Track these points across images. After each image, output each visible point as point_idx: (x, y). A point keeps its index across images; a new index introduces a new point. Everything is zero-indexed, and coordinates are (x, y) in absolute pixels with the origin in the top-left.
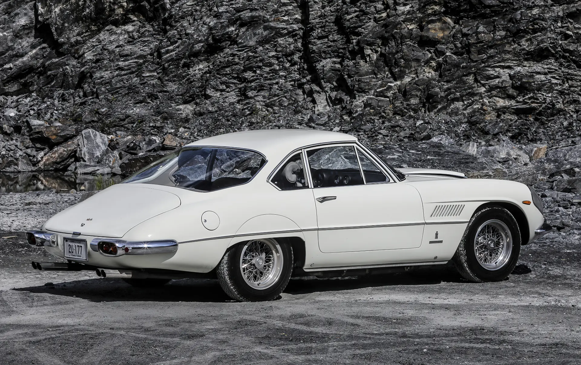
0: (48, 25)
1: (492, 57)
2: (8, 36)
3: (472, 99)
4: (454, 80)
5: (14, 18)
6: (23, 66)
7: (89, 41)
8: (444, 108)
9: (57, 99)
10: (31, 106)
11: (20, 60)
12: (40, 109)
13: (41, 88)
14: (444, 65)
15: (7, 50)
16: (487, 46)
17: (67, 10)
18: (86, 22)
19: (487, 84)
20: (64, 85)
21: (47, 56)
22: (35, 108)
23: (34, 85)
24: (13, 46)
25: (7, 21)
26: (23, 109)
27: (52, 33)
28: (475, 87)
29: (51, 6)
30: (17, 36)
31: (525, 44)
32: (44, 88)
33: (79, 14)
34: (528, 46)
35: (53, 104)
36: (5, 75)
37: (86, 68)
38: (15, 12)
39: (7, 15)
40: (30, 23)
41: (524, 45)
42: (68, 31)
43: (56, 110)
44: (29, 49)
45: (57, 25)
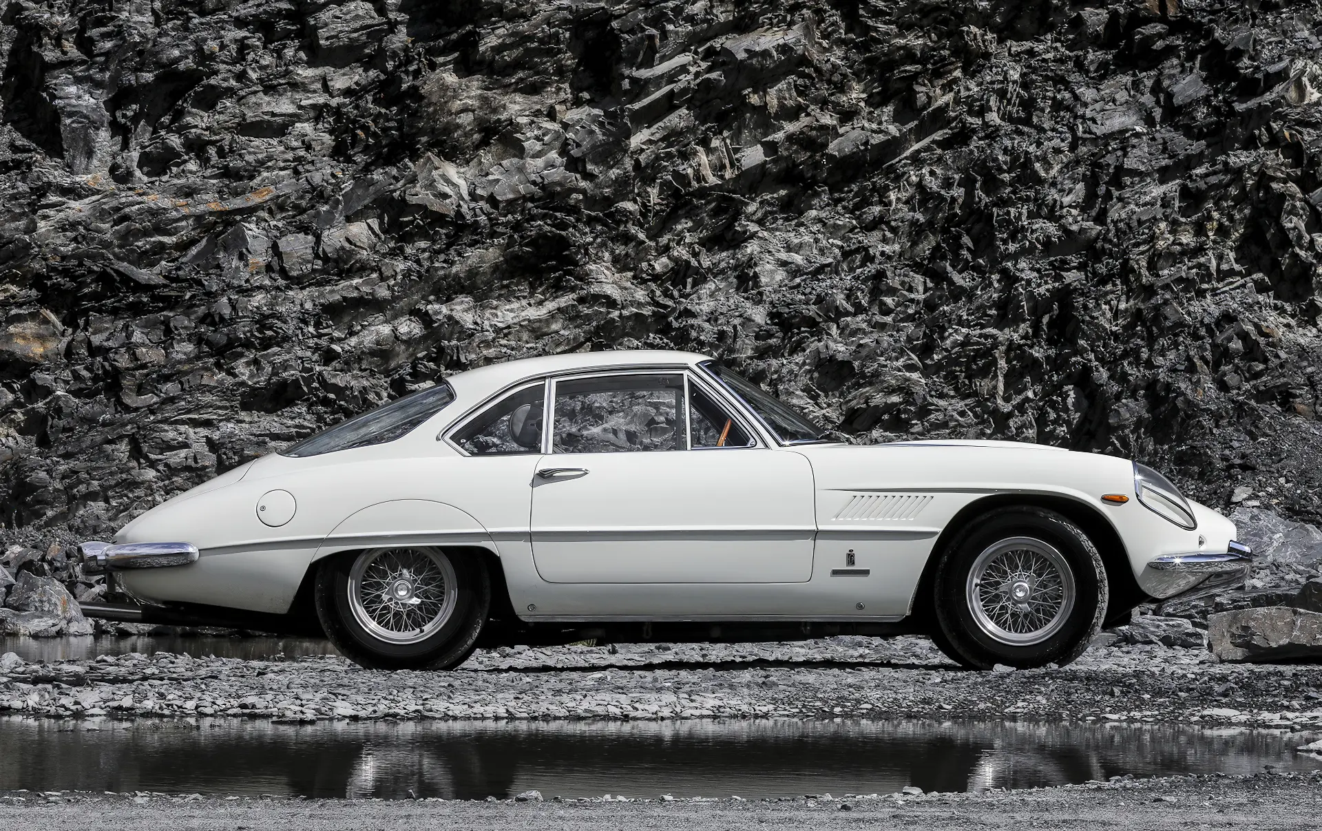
1: (172, 400)
3: (131, 495)
4: (82, 451)
8: (62, 517)
14: (53, 418)
16: (158, 376)
19: (160, 460)
28: (134, 468)
31: (243, 370)
34: (252, 376)
41: (243, 374)
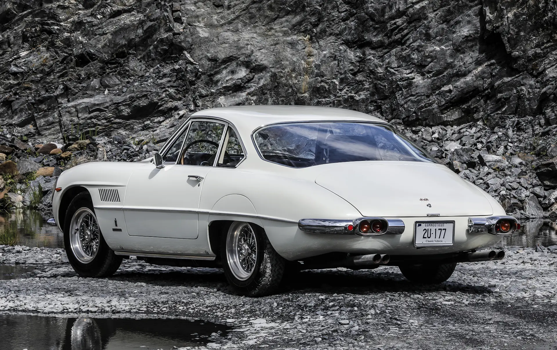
0: (499, 35)
2: (446, 50)
5: (454, 28)
6: (465, 88)
7: (552, 54)
9: (511, 129)
10: (478, 138)
11: (462, 80)
12: (490, 142)
13: (489, 115)
15: (446, 69)
17: (523, 14)
18: (548, 29)
20: (519, 111)
21: (496, 74)
22: (484, 141)
23: (480, 112)
24: (452, 62)
25: (445, 31)
26: (469, 142)
27: (503, 45)
29: (502, 10)
30: (458, 50)
32: (492, 115)
33: (539, 19)
35: (506, 135)
36: (442, 100)
37: (550, 89)
38: (455, 20)
39: (445, 23)
40: (475, 33)
42: (525, 42)
43: (511, 142)
44: (472, 66)
45: (511, 34)
